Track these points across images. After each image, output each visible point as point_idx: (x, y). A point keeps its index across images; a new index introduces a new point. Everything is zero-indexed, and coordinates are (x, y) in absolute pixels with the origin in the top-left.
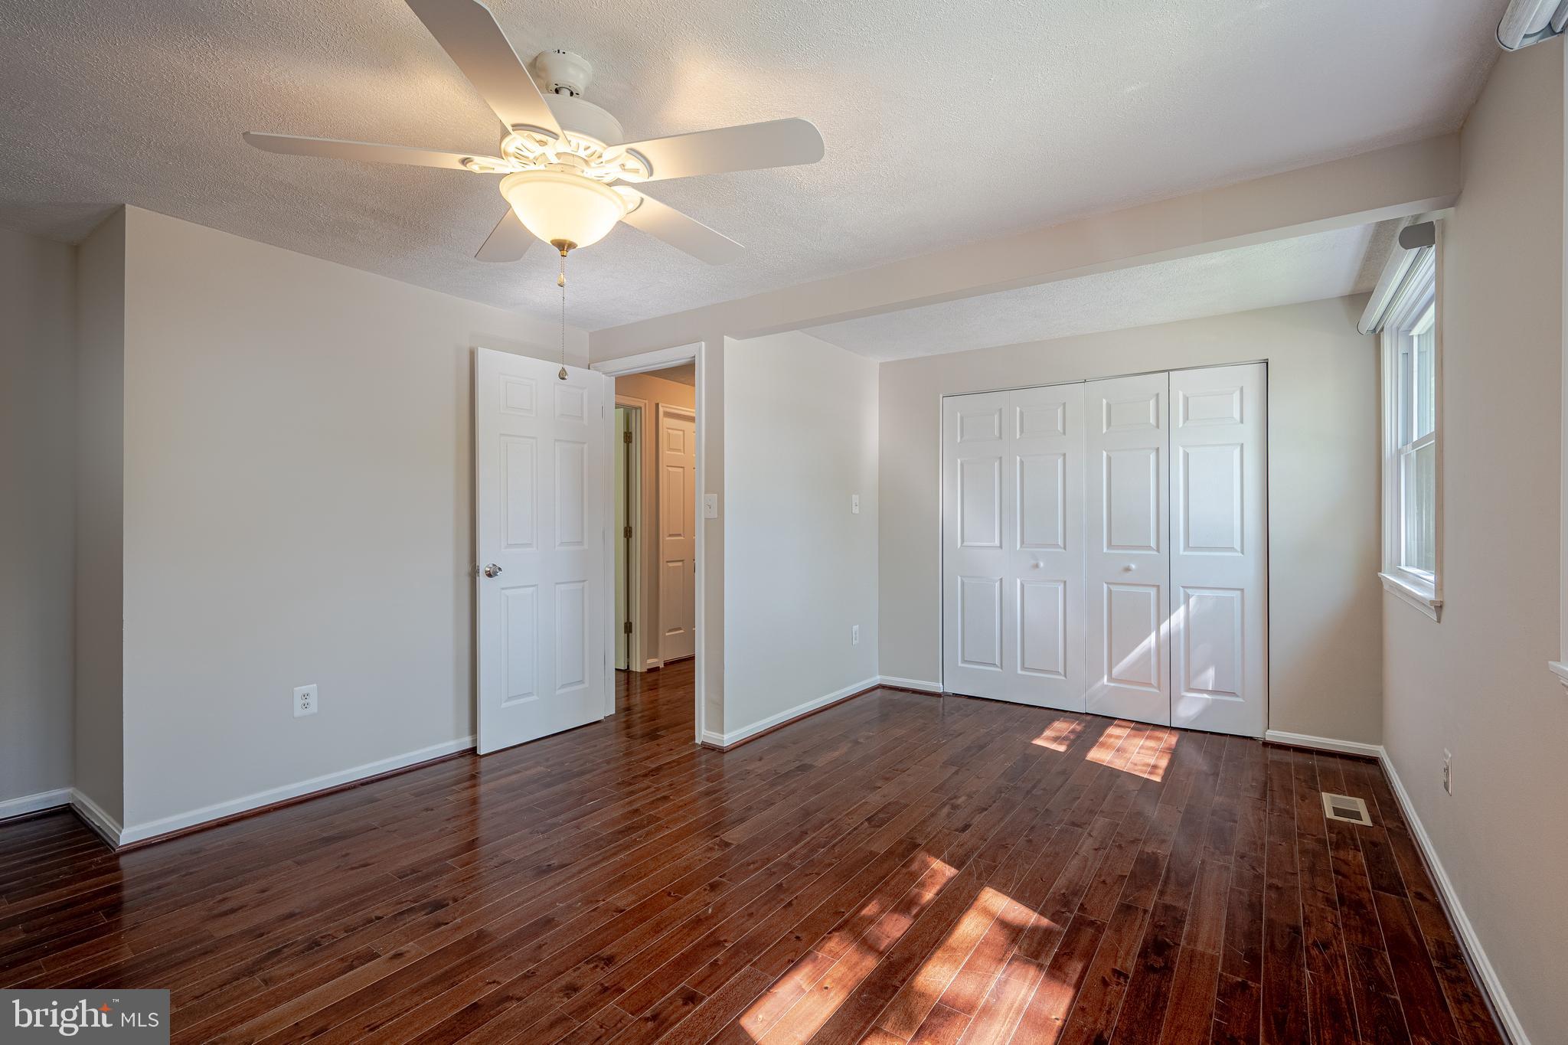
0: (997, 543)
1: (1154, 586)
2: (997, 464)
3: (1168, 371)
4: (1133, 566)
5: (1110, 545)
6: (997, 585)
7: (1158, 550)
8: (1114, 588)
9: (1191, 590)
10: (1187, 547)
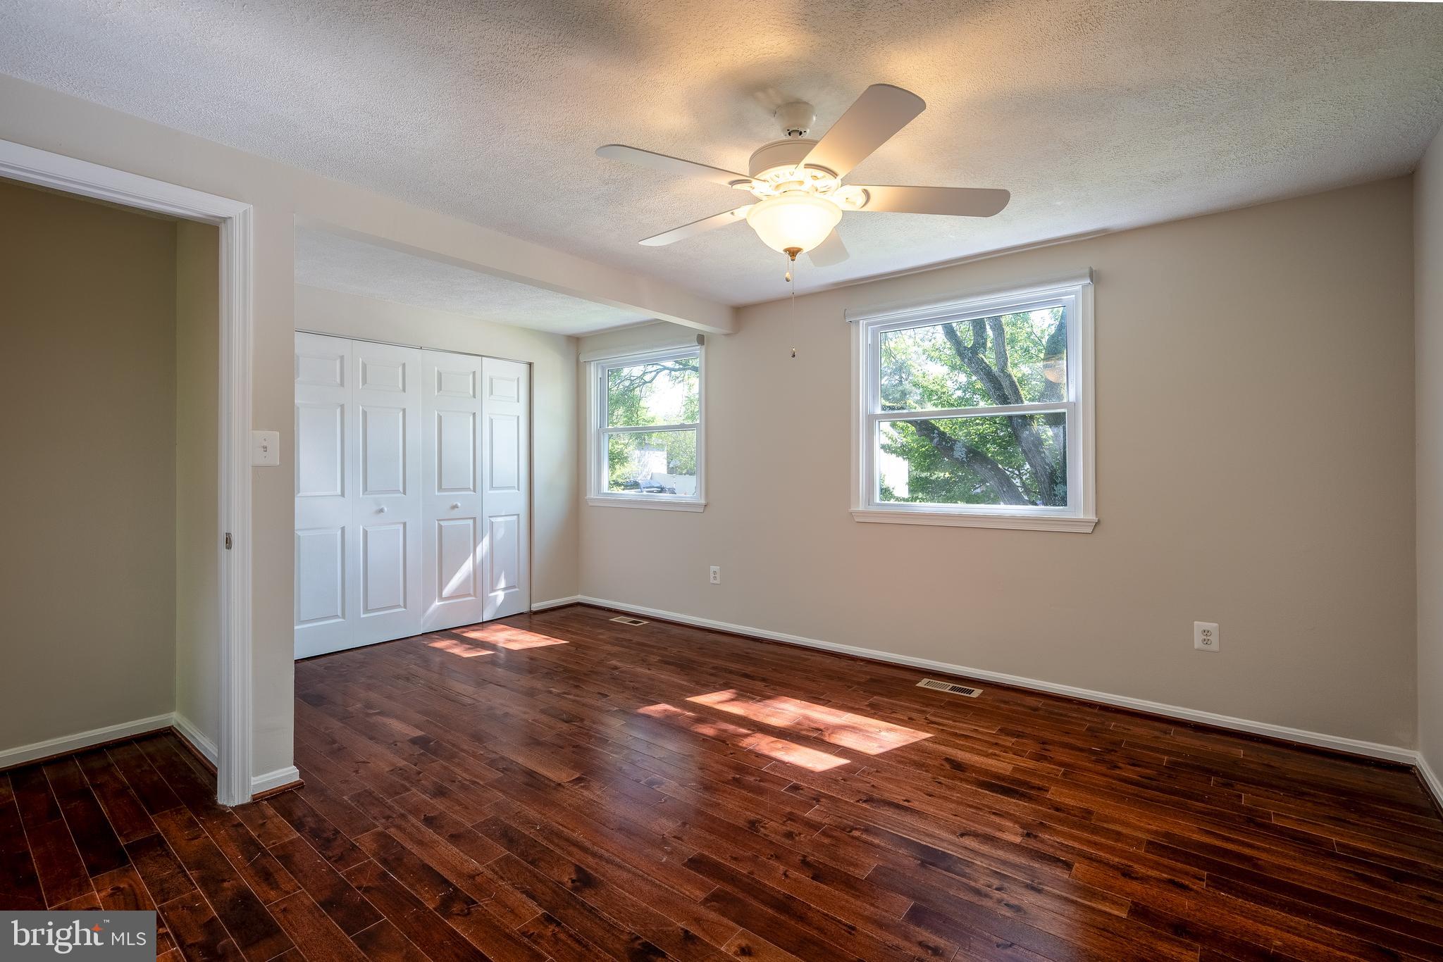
0: (339, 491)
1: (471, 518)
2: (338, 411)
3: (482, 356)
4: (459, 505)
5: (440, 488)
6: (339, 533)
7: (474, 491)
8: (442, 523)
9: (495, 518)
10: (492, 487)
